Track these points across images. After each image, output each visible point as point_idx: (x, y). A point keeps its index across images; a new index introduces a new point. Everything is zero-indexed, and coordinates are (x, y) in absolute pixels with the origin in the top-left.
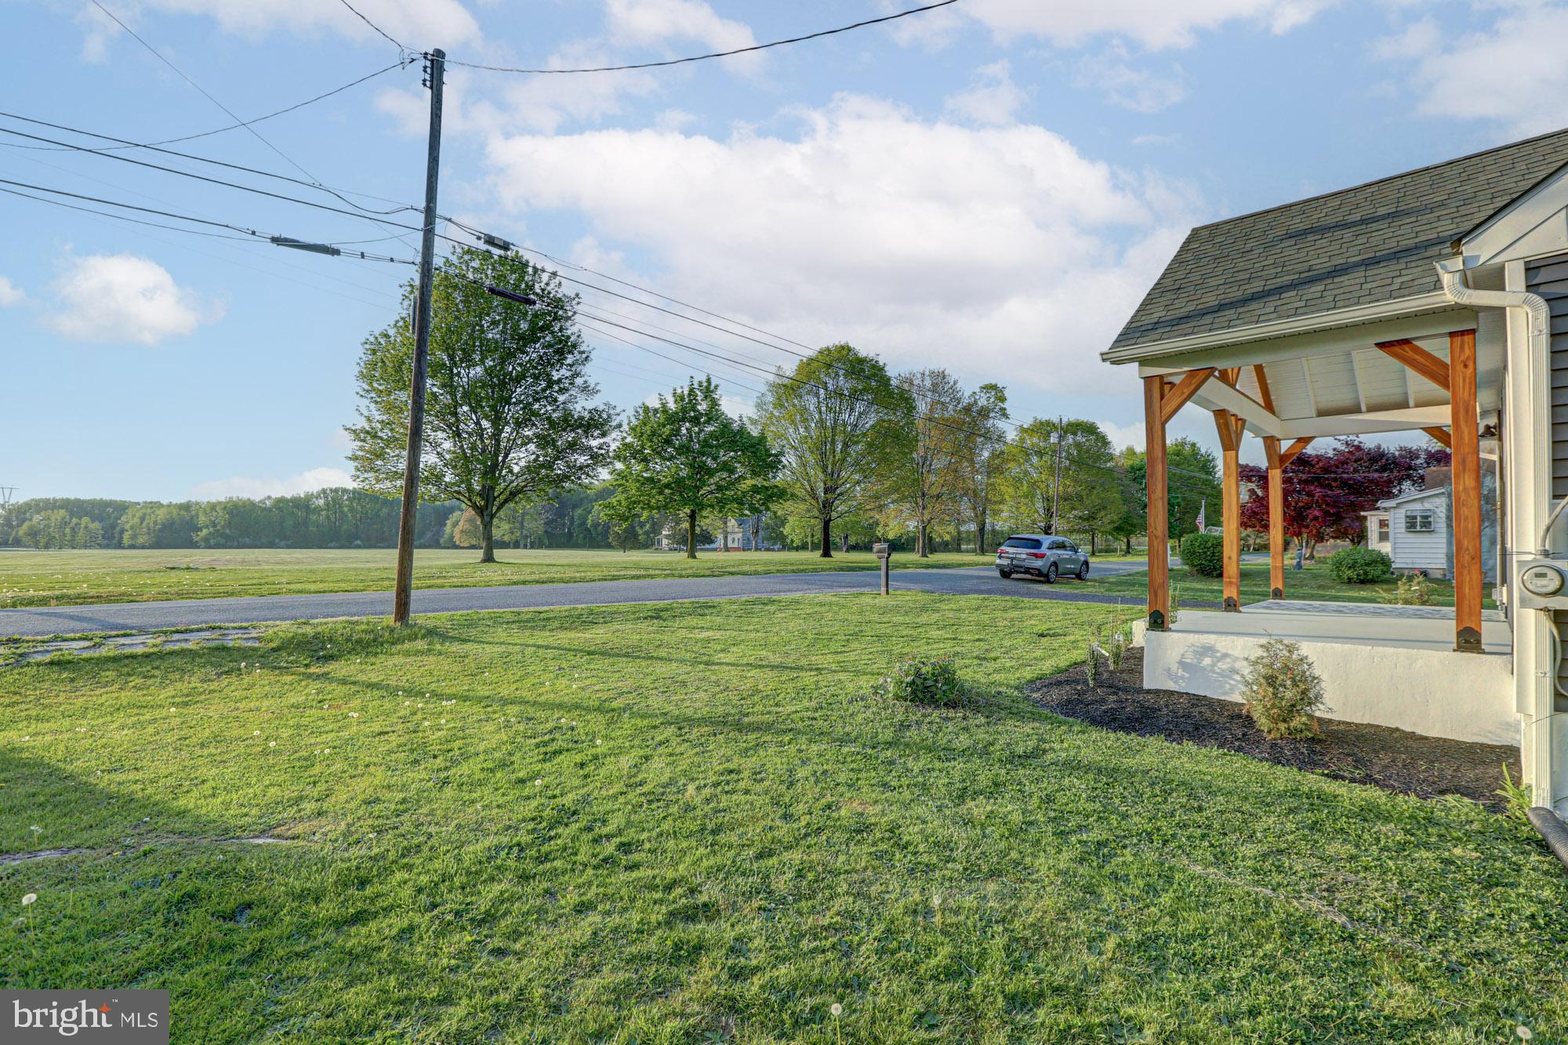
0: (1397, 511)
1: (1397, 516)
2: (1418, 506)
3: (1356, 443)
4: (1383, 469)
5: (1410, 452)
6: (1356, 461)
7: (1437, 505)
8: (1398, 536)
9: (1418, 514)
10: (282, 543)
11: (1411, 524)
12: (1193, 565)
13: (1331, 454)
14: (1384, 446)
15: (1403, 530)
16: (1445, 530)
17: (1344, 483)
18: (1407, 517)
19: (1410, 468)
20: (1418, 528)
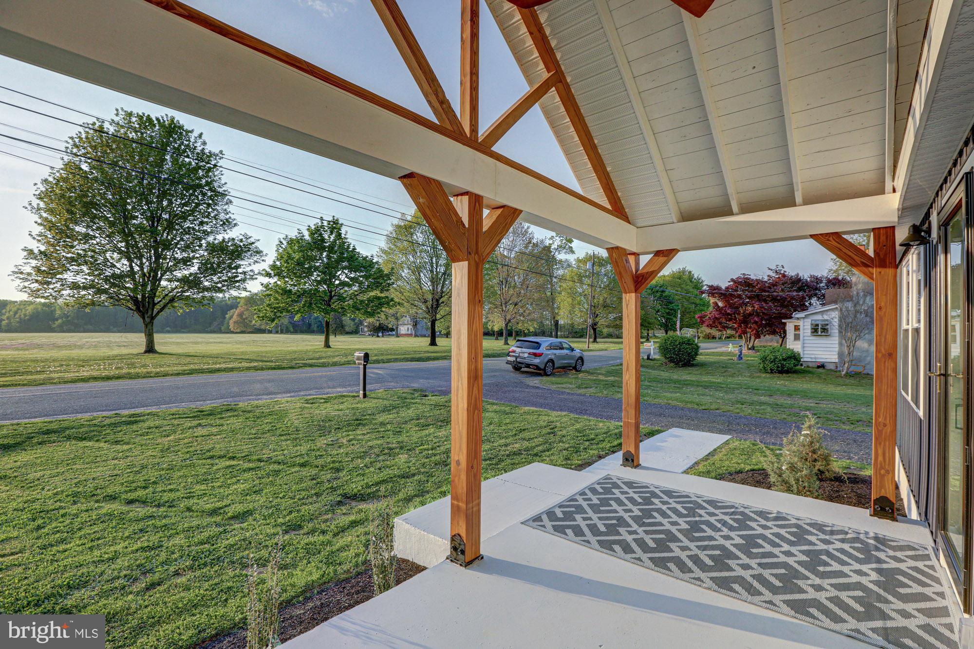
0: (806, 320)
1: (806, 324)
2: (819, 317)
3: (782, 272)
4: (799, 290)
5: (817, 279)
6: (783, 284)
7: (833, 316)
8: (806, 338)
9: (820, 323)
10: (115, 329)
11: (815, 330)
12: (666, 358)
13: (766, 279)
14: (801, 275)
15: (809, 334)
16: (837, 335)
17: (774, 299)
18: (812, 324)
19: (816, 289)
20: (819, 333)
